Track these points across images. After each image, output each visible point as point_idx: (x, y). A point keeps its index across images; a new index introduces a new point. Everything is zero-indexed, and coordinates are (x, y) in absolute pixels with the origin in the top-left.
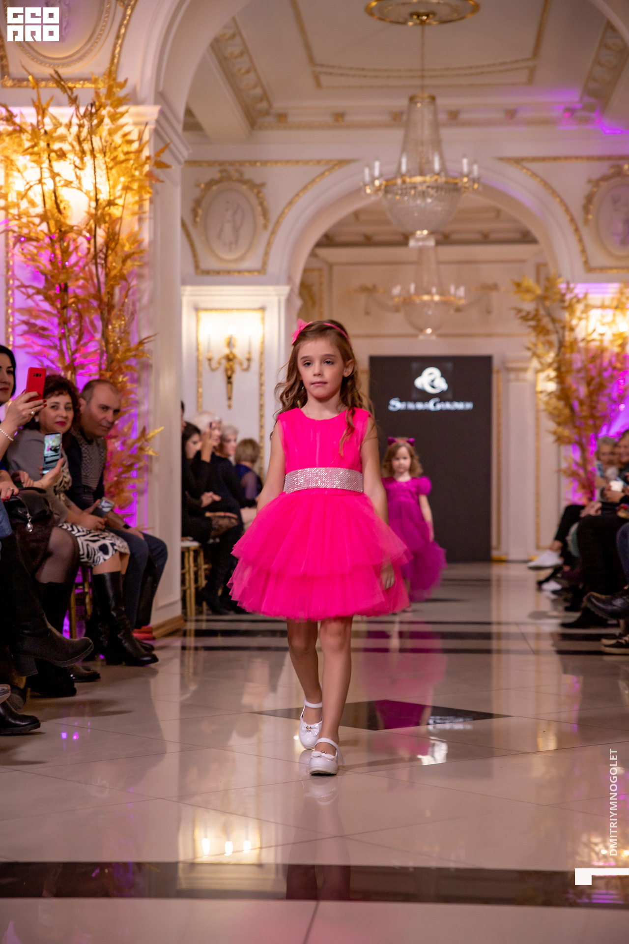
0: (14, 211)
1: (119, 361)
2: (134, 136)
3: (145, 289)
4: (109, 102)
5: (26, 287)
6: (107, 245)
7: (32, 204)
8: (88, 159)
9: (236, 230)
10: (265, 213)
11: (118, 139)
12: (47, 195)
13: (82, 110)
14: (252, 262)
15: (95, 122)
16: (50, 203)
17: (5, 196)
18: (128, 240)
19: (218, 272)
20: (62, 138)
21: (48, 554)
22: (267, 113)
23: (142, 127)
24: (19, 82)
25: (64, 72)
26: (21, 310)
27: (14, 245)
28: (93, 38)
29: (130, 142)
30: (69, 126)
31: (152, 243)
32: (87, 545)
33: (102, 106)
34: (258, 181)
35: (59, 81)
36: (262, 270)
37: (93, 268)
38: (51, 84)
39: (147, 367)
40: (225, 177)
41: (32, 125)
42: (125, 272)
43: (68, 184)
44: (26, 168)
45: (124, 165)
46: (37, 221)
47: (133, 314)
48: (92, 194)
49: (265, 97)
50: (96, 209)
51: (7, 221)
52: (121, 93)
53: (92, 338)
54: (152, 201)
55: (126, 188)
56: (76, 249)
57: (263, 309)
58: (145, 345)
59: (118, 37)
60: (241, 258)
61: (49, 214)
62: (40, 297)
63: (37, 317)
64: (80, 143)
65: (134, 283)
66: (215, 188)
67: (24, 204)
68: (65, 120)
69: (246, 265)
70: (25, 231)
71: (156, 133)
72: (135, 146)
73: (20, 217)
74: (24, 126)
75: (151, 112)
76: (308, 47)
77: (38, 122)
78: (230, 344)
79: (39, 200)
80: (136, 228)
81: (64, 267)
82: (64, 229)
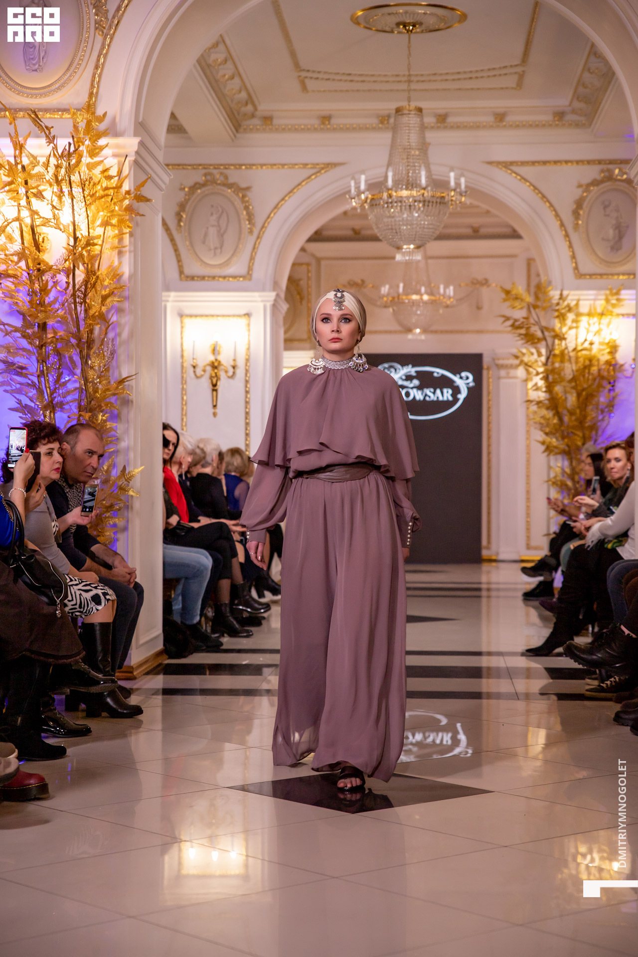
1: (100, 400)
2: (113, 172)
3: (125, 323)
7: (10, 239)
10: (250, 217)
13: (60, 149)
14: (237, 267)
16: (28, 240)
19: (203, 278)
20: (40, 176)
22: (252, 116)
23: (122, 159)
25: (42, 102)
28: (72, 68)
29: (109, 178)
30: (47, 165)
31: (132, 277)
32: (80, 595)
34: (243, 185)
35: (37, 120)
36: (248, 276)
37: (72, 306)
39: (127, 402)
40: (210, 181)
41: (9, 160)
42: (104, 309)
43: (46, 222)
45: (103, 200)
47: (113, 353)
48: (71, 230)
49: (250, 100)
50: (75, 246)
57: (248, 315)
58: (125, 383)
60: (227, 263)
63: (15, 354)
66: (199, 192)
68: (42, 158)
69: (231, 270)
71: (137, 165)
72: (114, 182)
75: (131, 144)
76: (293, 55)
78: (215, 350)
79: (17, 236)
82: (43, 267)
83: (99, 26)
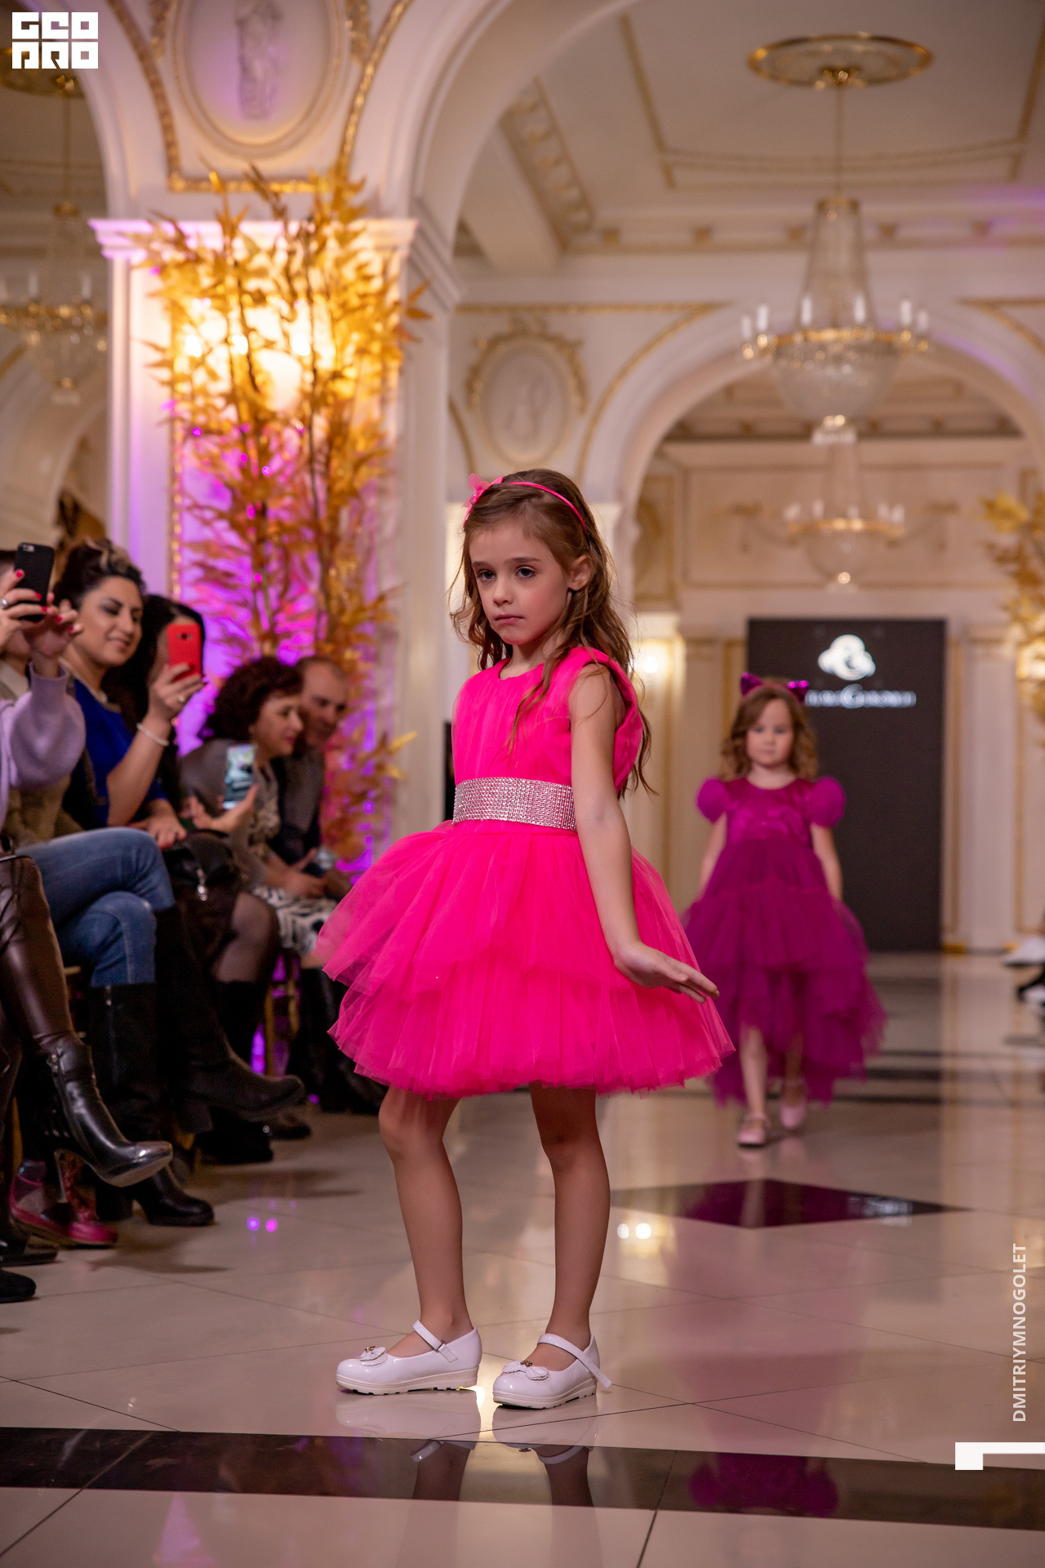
0: (183, 388)
1: (348, 627)
2: (375, 268)
3: (389, 512)
4: (336, 214)
5: (200, 507)
6: (330, 441)
7: (213, 375)
8: (302, 304)
9: (535, 416)
10: (582, 388)
11: (349, 273)
12: (236, 362)
13: (294, 228)
15: (314, 246)
16: (241, 376)
17: (168, 364)
18: (363, 433)
20: (262, 273)
21: (230, 936)
22: (587, 228)
23: (387, 254)
24: (196, 183)
25: (266, 167)
26: (195, 545)
27: (185, 439)
28: (313, 114)
29: (367, 278)
30: (272, 252)
31: (402, 438)
32: (294, 922)
33: (325, 220)
34: (571, 335)
35: (258, 182)
37: (307, 479)
38: (247, 187)
39: (389, 636)
40: (519, 331)
41: (215, 252)
42: (358, 484)
43: (269, 344)
44: (203, 319)
45: (358, 315)
46: (220, 403)
47: (369, 552)
48: (308, 361)
49: (584, 203)
50: (314, 384)
51: (172, 404)
52: (355, 200)
53: (304, 589)
54: (401, 372)
55: (362, 352)
56: (281, 447)
58: (389, 602)
59: (352, 110)
61: (239, 393)
62: (222, 525)
63: (217, 556)
64: (289, 278)
65: (371, 501)
66: (502, 349)
67: (200, 377)
68: (265, 244)
70: (201, 419)
71: (412, 263)
72: (376, 284)
73: (193, 396)
74: (203, 254)
75: (402, 229)
76: (654, 123)
77: (225, 248)
79: (223, 370)
80: (376, 413)
81: (261, 476)
82: (262, 416)
83: (356, 48)
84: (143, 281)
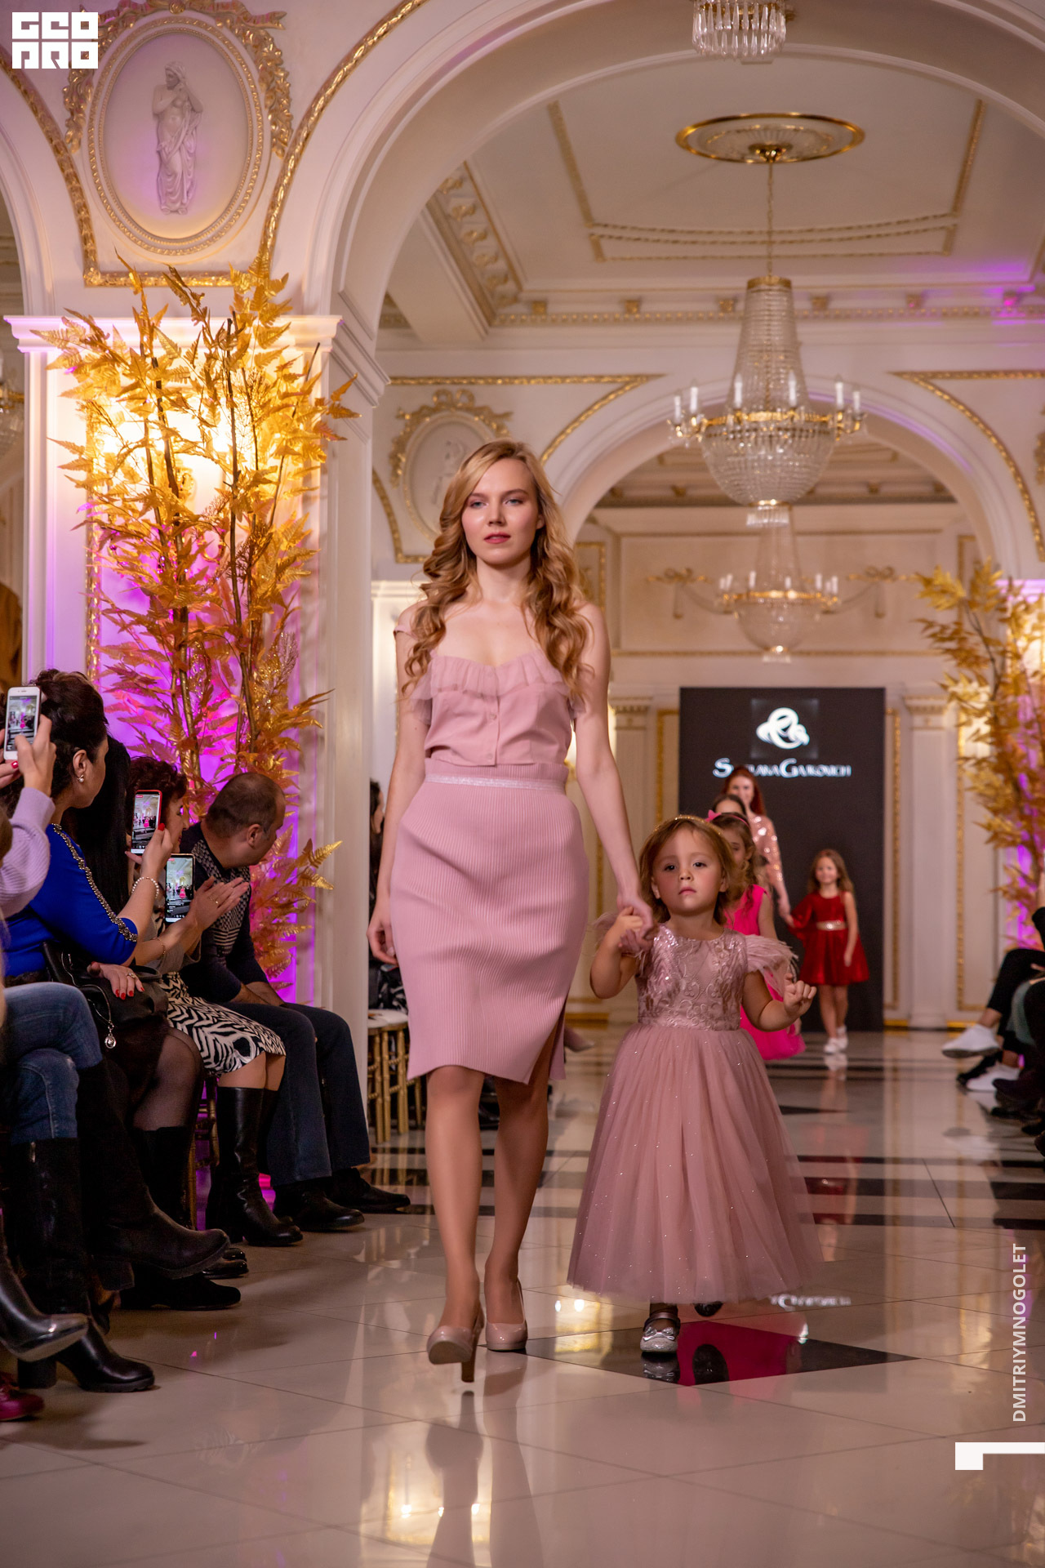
0: (101, 489)
1: (271, 734)
2: (297, 369)
3: (313, 612)
4: (257, 313)
5: (119, 612)
7: (132, 476)
11: (271, 372)
12: (155, 463)
13: (214, 331)
15: (235, 350)
16: (160, 475)
17: (85, 465)
18: (286, 534)
20: (182, 375)
21: (156, 1082)
22: (514, 299)
23: (311, 351)
24: (112, 278)
25: (182, 262)
26: (112, 649)
27: (102, 541)
28: (233, 207)
29: (291, 378)
30: (192, 356)
31: (325, 538)
32: (216, 1042)
33: (247, 321)
34: (499, 409)
35: (174, 278)
38: (163, 284)
40: (445, 404)
42: (279, 587)
43: (189, 448)
44: (122, 420)
49: (511, 274)
50: (234, 486)
51: (90, 506)
52: (276, 298)
53: (226, 694)
54: (324, 470)
55: (284, 451)
58: (313, 707)
59: (273, 204)
61: (159, 496)
63: (136, 661)
64: (209, 381)
66: (428, 420)
67: (118, 478)
70: (119, 521)
72: (299, 384)
73: (111, 498)
74: (120, 353)
75: (325, 325)
76: (582, 198)
79: (142, 471)
80: (299, 513)
82: (183, 519)
83: (277, 141)
84: (59, 380)
